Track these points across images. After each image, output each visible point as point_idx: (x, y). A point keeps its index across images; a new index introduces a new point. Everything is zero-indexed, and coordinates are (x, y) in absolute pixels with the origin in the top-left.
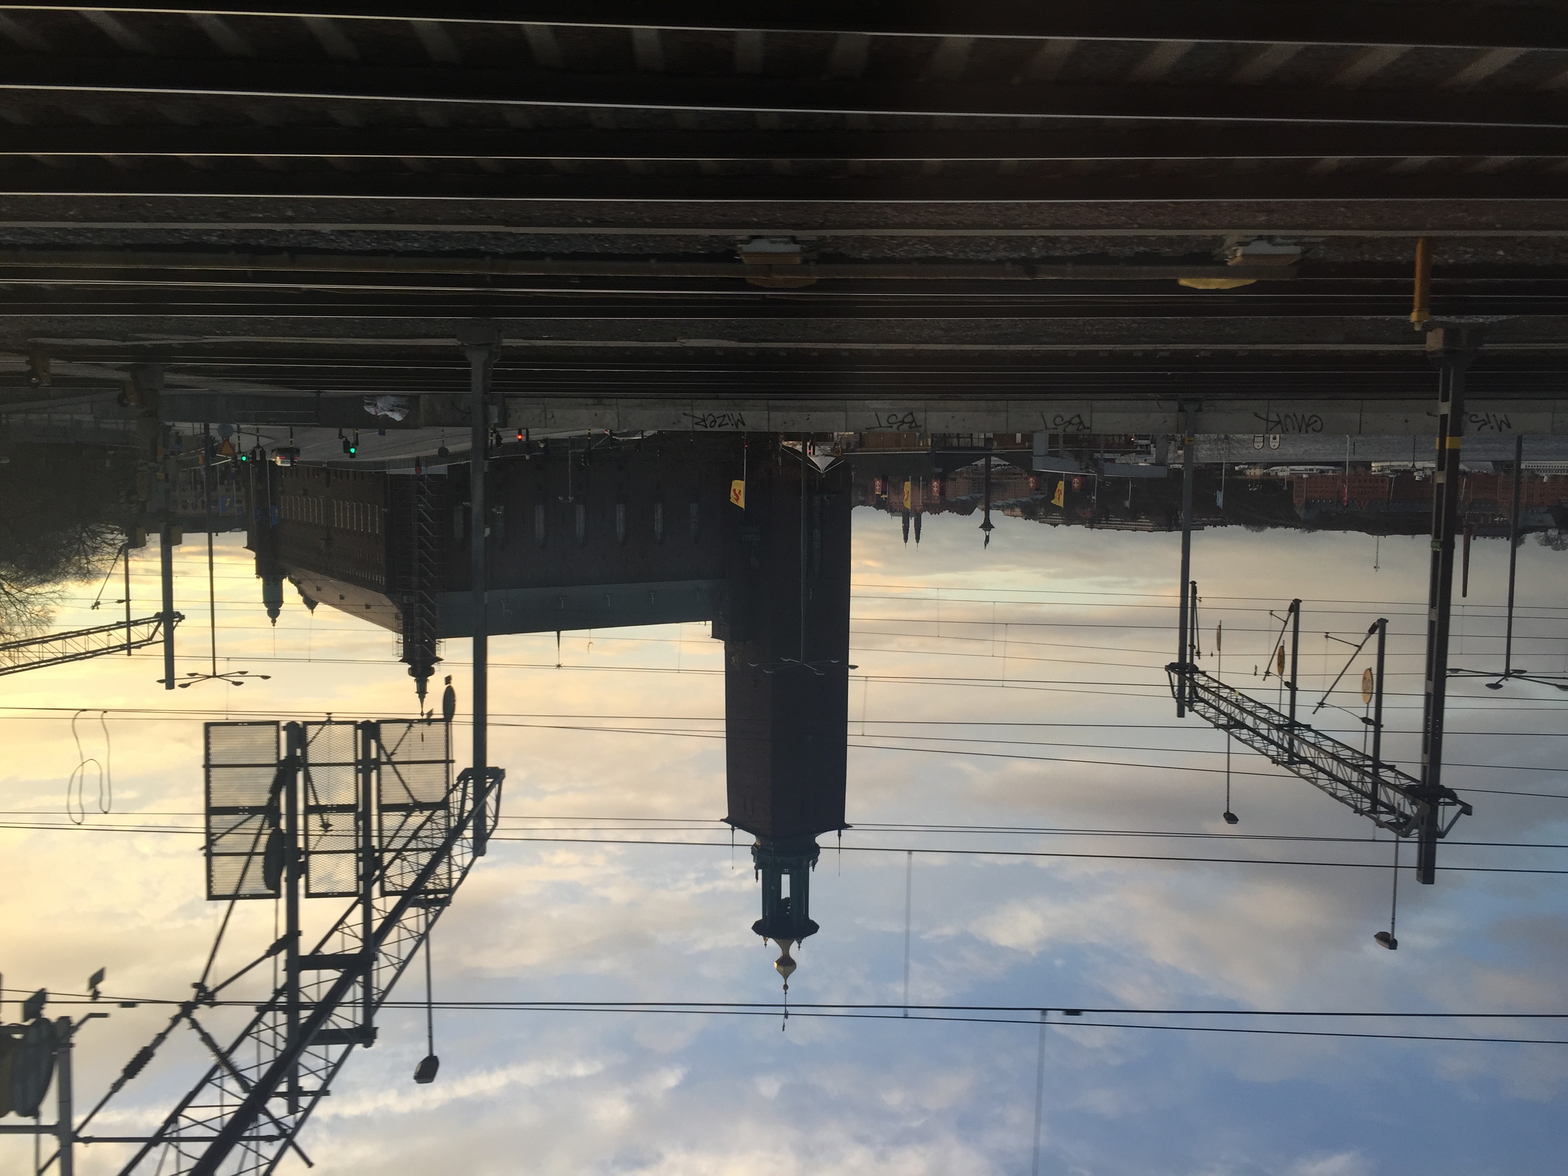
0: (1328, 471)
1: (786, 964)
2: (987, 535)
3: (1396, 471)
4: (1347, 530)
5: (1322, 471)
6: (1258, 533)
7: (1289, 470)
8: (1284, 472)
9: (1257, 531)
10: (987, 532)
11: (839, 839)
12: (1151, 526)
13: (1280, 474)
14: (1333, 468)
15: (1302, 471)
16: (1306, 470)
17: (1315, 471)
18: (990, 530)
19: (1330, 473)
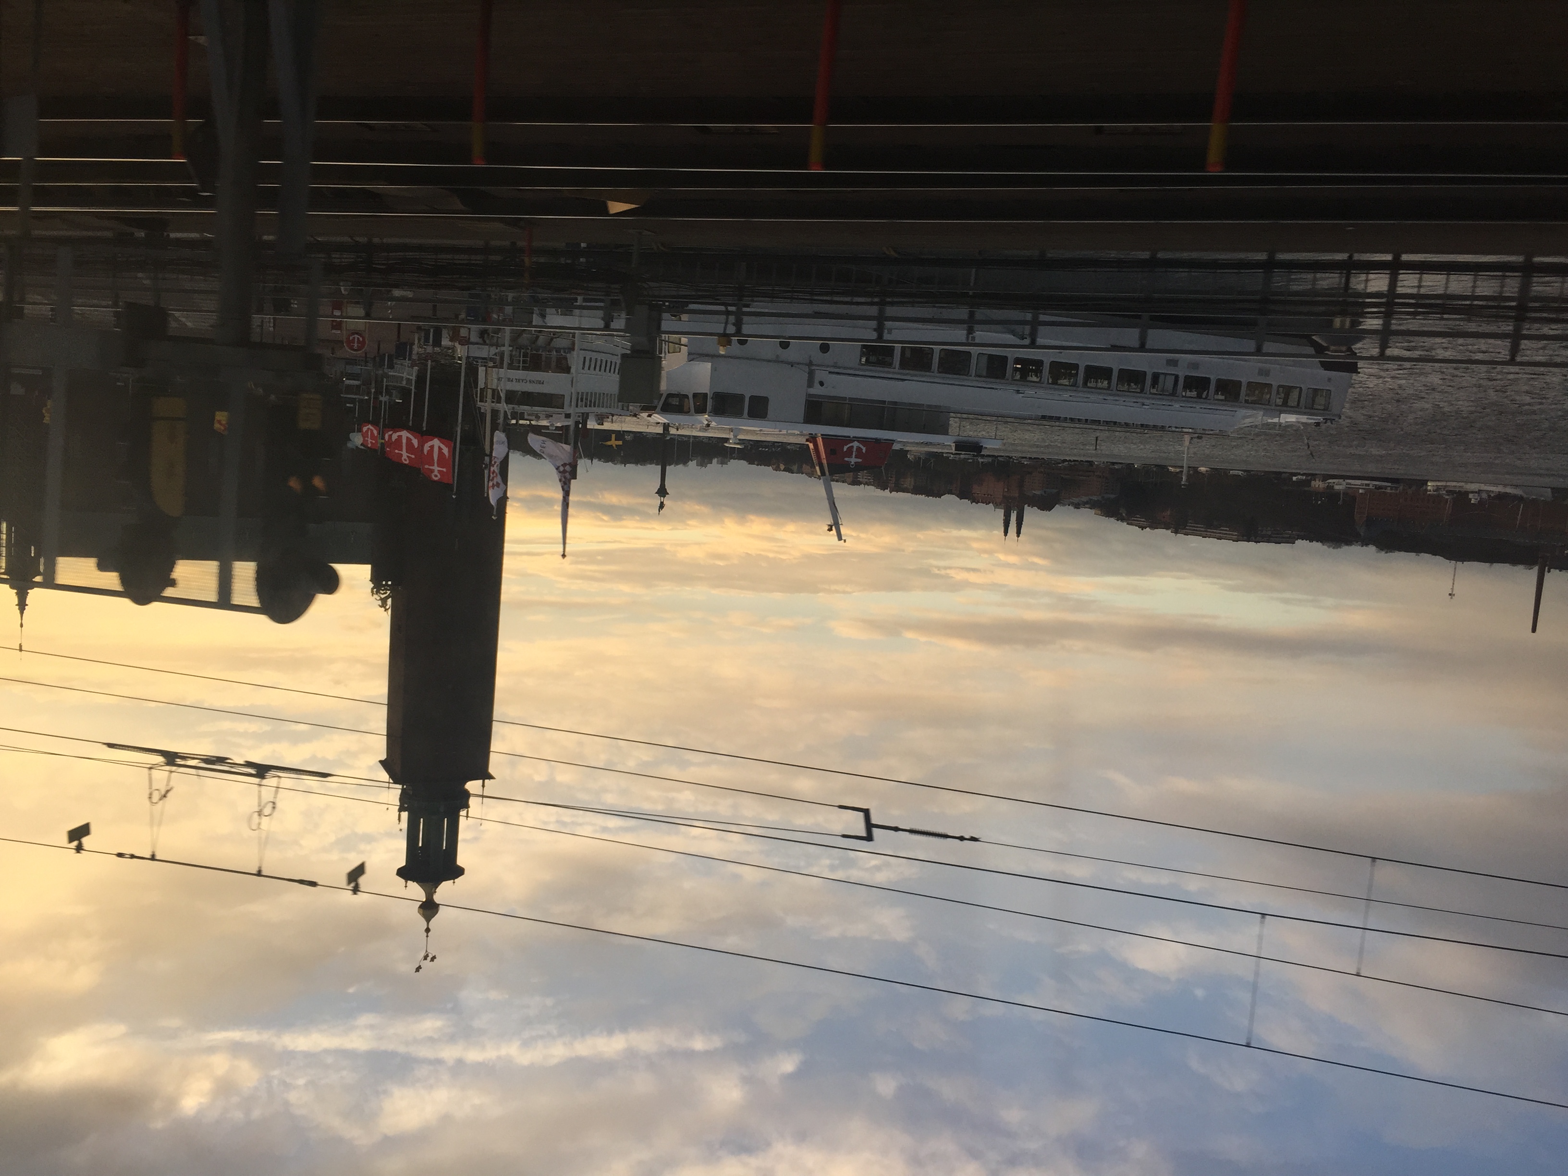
0: (1386, 487)
1: (429, 908)
2: (662, 501)
3: (1450, 492)
4: (1421, 552)
5: (1380, 487)
6: (1335, 550)
7: (1344, 483)
8: (1340, 486)
9: (1334, 548)
10: (662, 498)
11: (483, 790)
12: (1236, 535)
13: (1337, 487)
14: (1389, 484)
15: (1358, 485)
16: (1362, 485)
17: (1371, 487)
18: (664, 497)
19: (1388, 491)
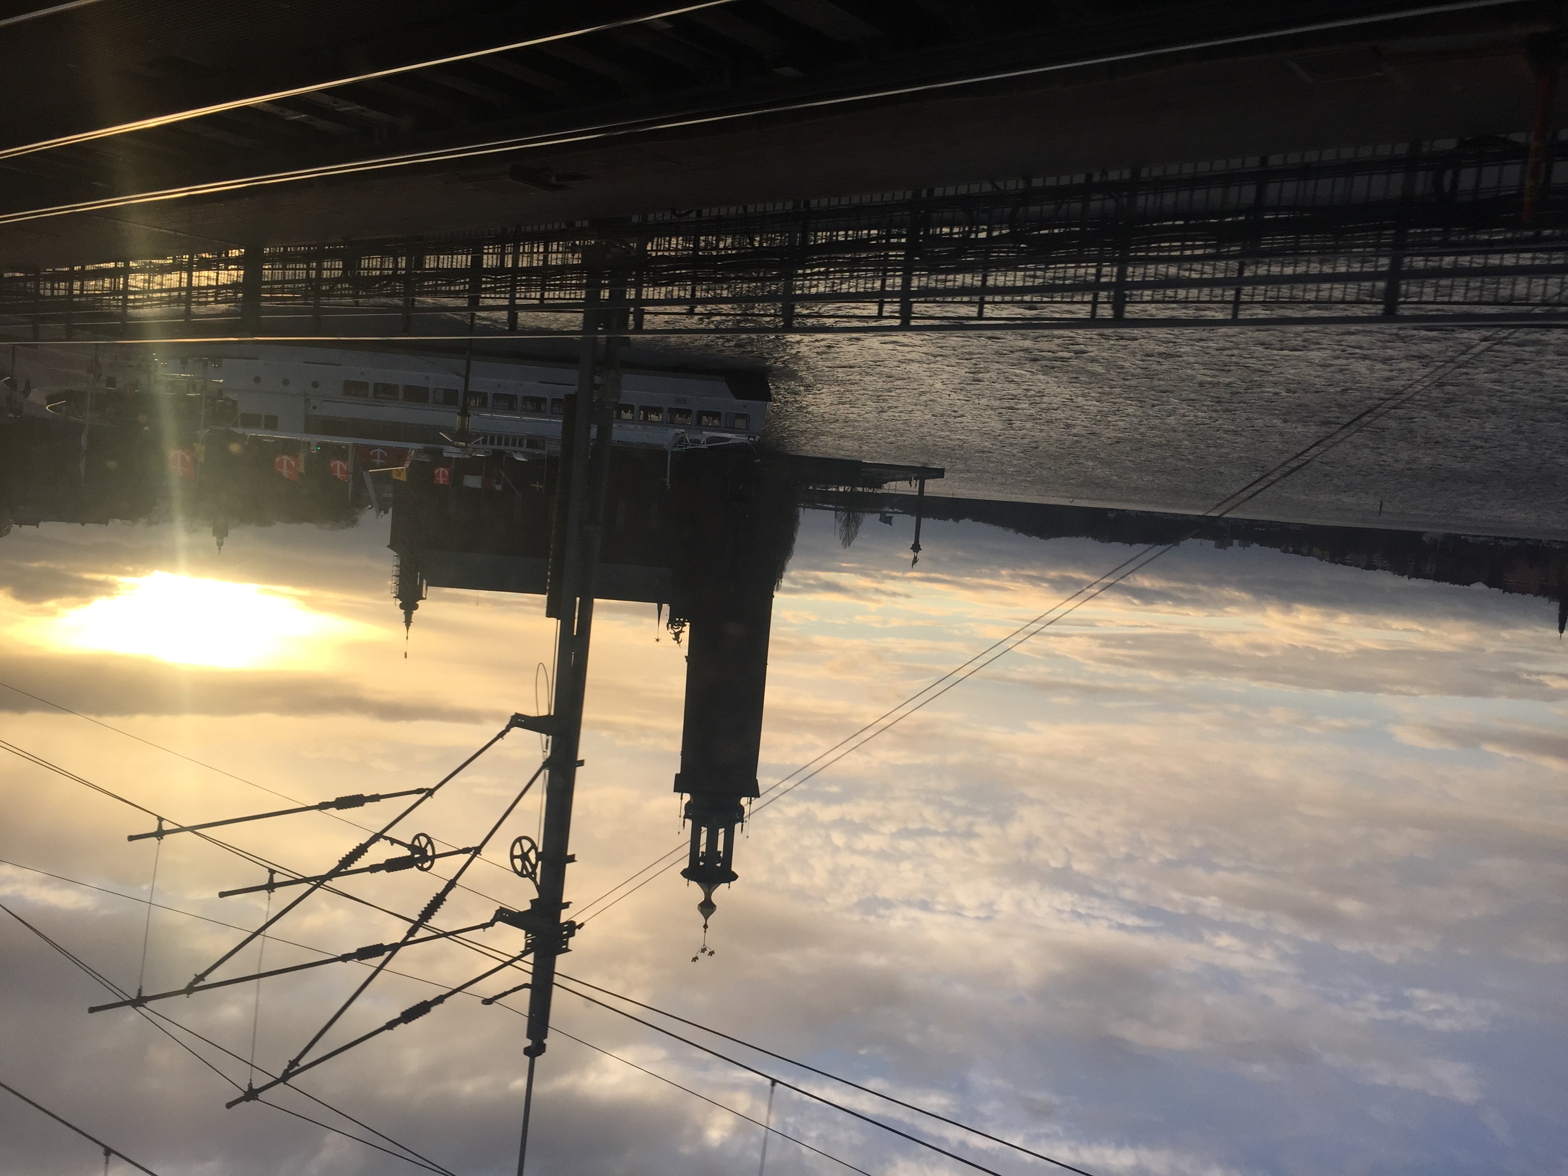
1: (707, 907)
2: (916, 555)
18: (917, 552)
